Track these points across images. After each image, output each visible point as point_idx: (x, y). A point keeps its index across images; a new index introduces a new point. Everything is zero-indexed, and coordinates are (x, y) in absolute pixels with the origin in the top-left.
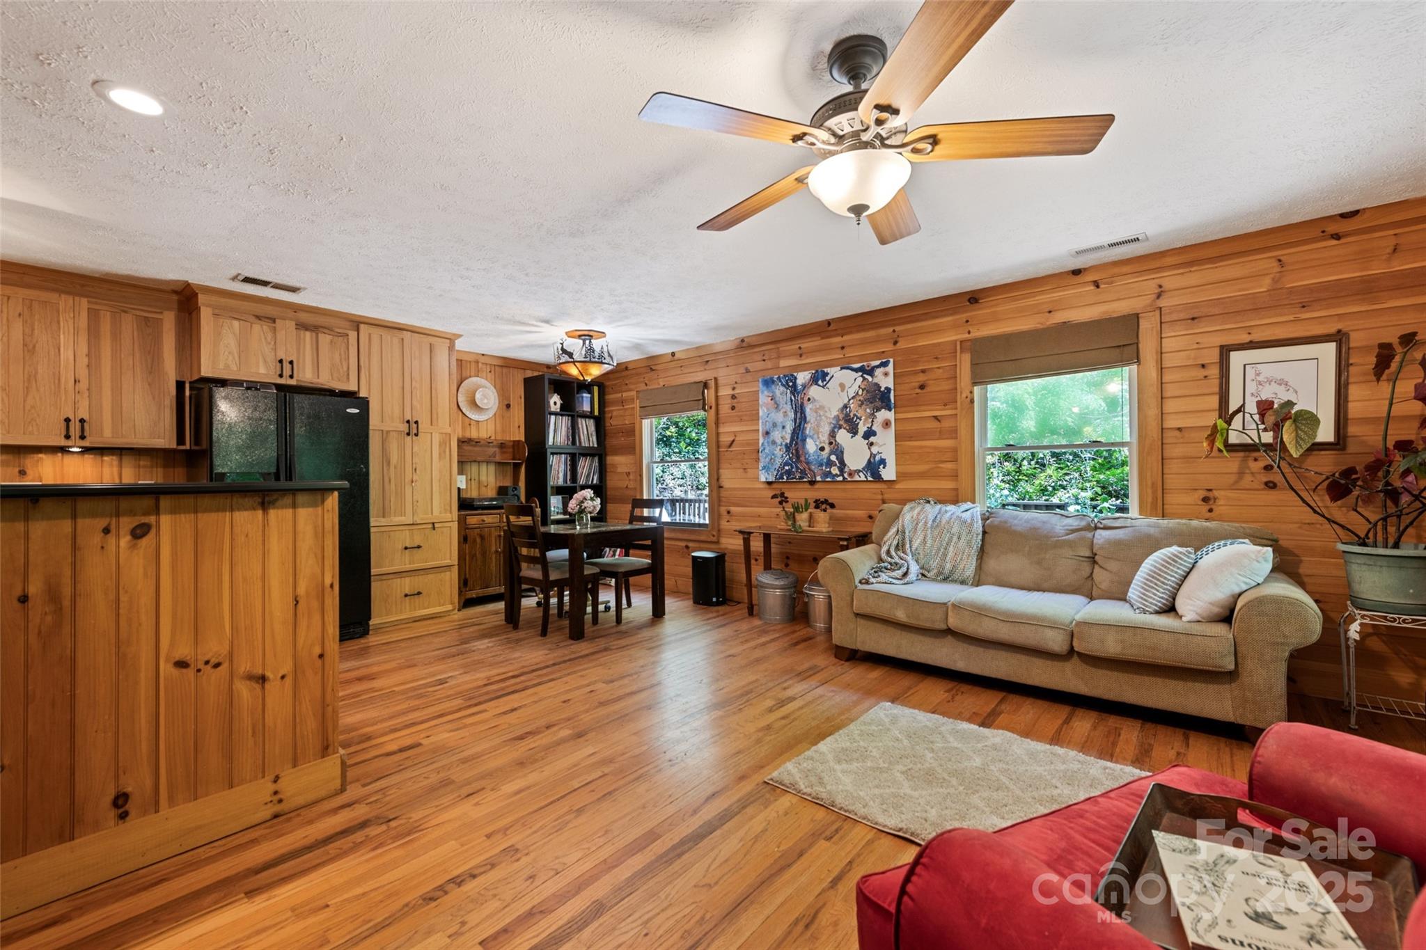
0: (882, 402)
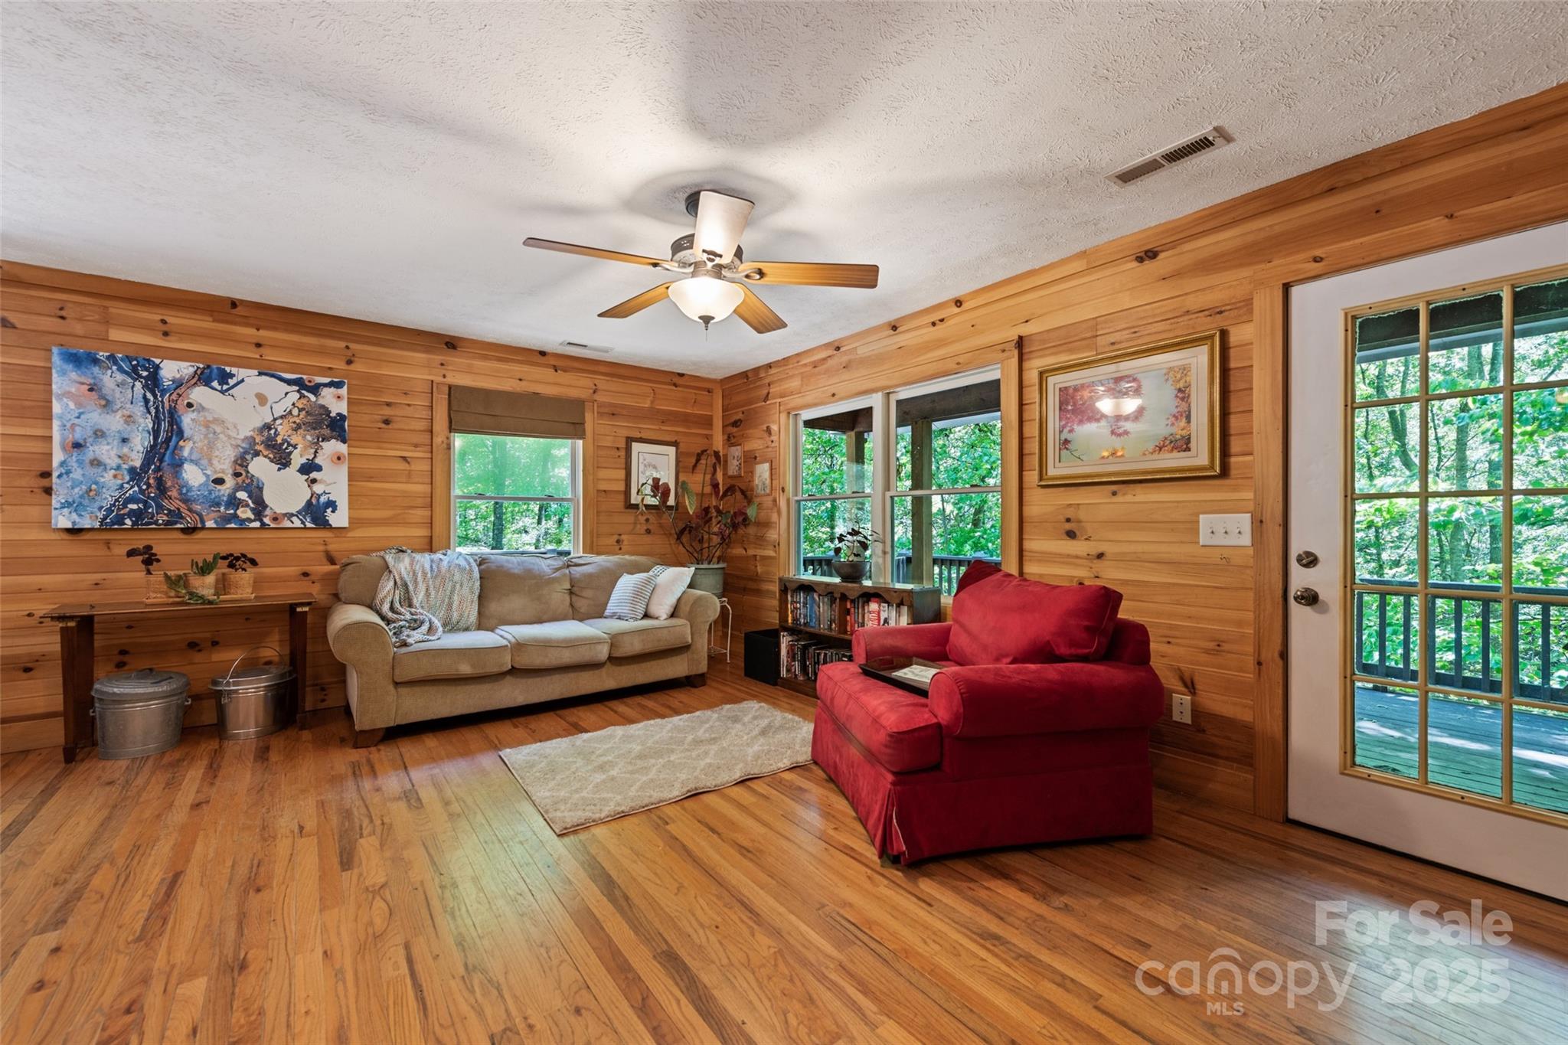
0: (333, 430)
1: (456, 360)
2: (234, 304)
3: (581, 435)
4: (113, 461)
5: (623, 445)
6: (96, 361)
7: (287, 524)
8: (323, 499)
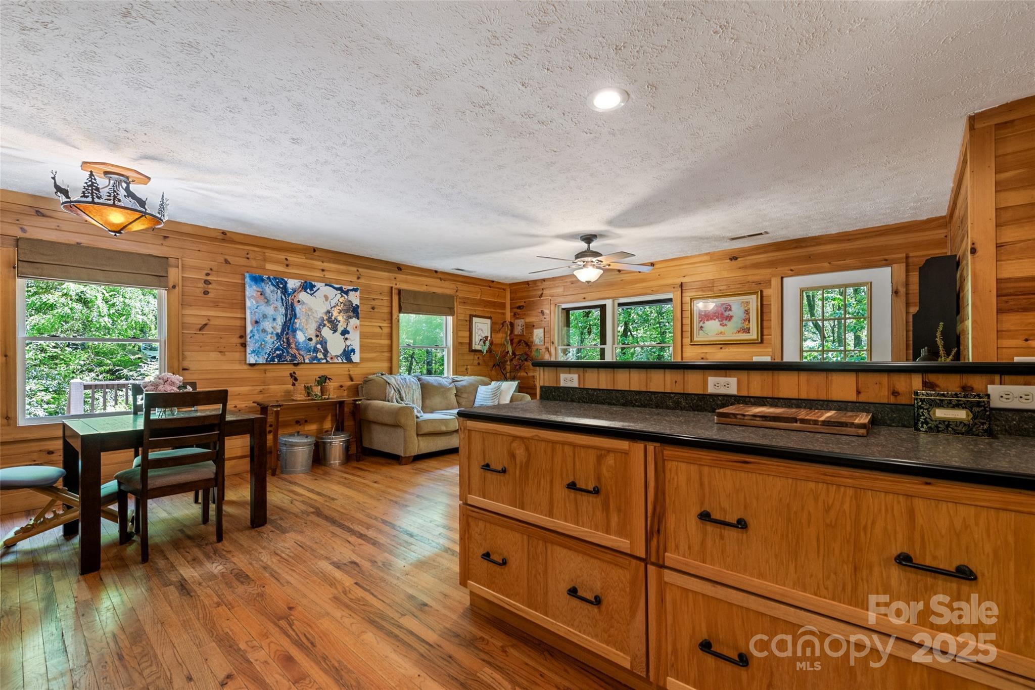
0: (354, 313)
1: (400, 276)
2: (315, 250)
3: (452, 314)
4: (270, 330)
5: (468, 319)
6: (263, 280)
7: (336, 361)
8: (350, 348)
